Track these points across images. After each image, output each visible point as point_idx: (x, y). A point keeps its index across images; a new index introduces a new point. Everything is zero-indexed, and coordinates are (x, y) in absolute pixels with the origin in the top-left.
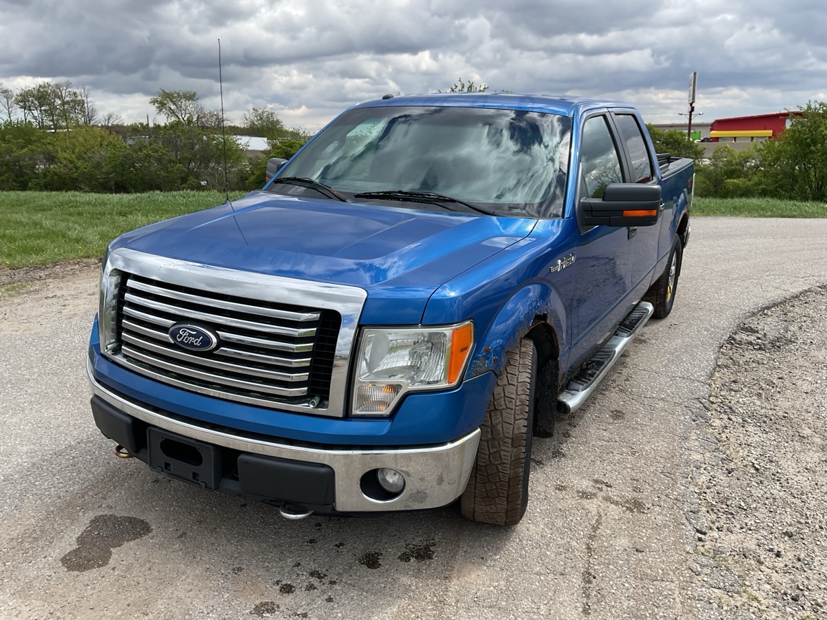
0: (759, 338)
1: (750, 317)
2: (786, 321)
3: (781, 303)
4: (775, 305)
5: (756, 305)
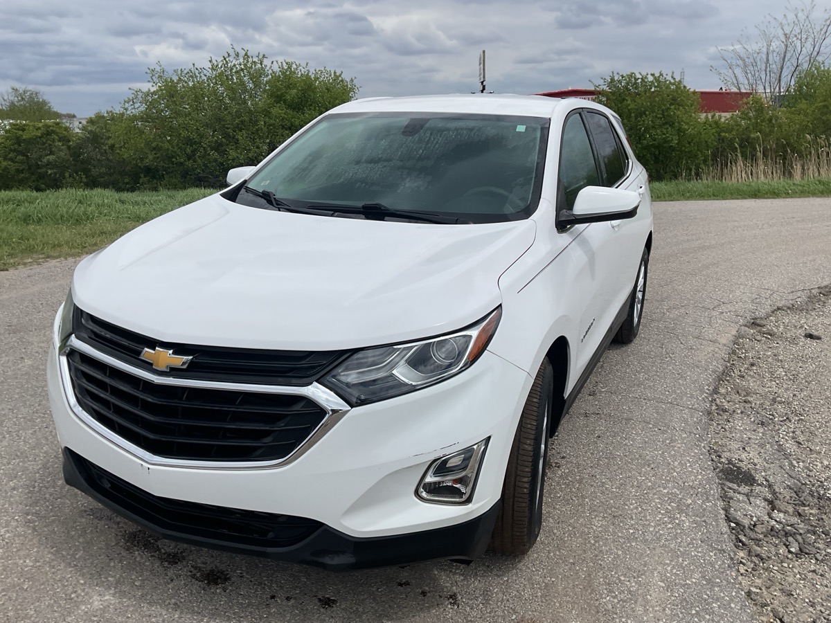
0: (771, 505)
1: (708, 426)
3: (724, 372)
4: (720, 379)
5: (701, 391)
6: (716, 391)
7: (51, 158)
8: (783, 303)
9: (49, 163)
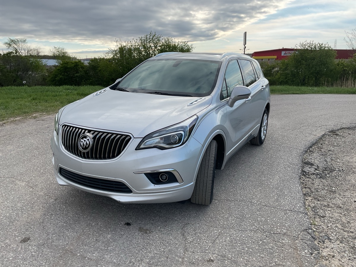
0: (316, 169)
1: (305, 154)
2: (323, 155)
3: (315, 143)
4: (313, 144)
5: (305, 146)
6: (311, 147)
7: (78, 74)
8: (345, 126)
9: (77, 76)
